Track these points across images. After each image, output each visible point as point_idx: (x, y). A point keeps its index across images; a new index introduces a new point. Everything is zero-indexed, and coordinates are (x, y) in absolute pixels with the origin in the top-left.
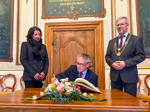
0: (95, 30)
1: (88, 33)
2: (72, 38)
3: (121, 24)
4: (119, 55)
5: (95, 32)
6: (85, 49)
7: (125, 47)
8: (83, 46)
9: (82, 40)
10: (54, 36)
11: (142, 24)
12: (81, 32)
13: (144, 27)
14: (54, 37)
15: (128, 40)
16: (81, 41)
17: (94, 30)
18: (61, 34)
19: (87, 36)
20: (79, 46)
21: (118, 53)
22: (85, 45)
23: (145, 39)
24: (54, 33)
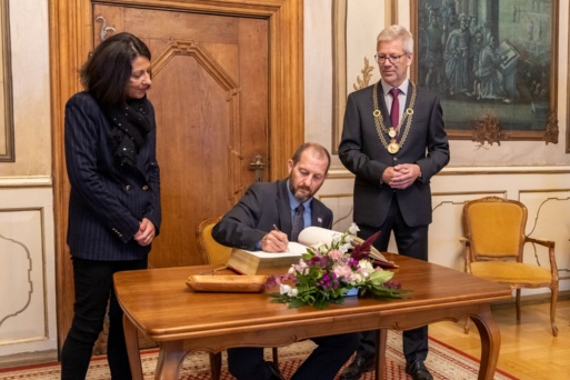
0: (274, 20)
1: (248, 29)
2: (179, 43)
3: (393, 56)
4: (394, 152)
5: (274, 28)
6: (235, 94)
7: (408, 127)
8: (226, 83)
9: (221, 54)
10: (97, 25)
11: (426, 17)
12: (217, 19)
13: (430, 27)
14: (96, 32)
15: (412, 103)
16: (219, 61)
17: (267, 18)
18: (128, 19)
19: (243, 38)
20: (212, 81)
21: (389, 143)
22: (236, 79)
23: (430, 71)
24: (97, 12)
